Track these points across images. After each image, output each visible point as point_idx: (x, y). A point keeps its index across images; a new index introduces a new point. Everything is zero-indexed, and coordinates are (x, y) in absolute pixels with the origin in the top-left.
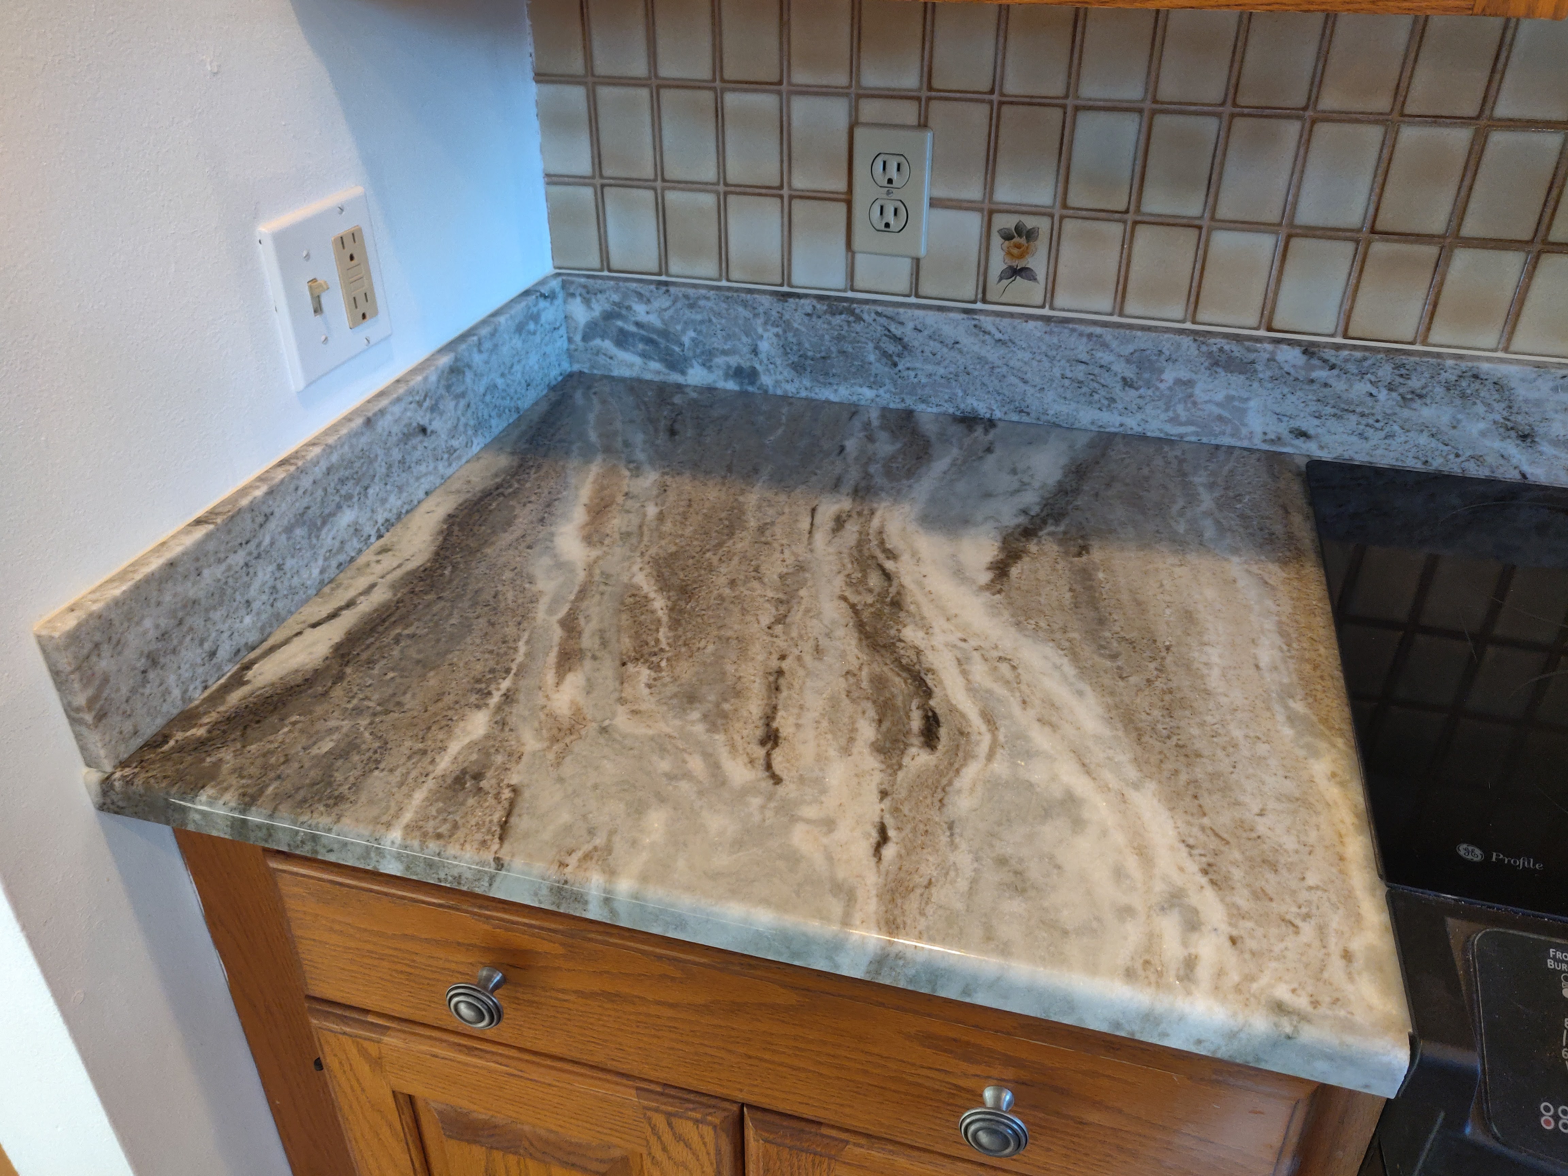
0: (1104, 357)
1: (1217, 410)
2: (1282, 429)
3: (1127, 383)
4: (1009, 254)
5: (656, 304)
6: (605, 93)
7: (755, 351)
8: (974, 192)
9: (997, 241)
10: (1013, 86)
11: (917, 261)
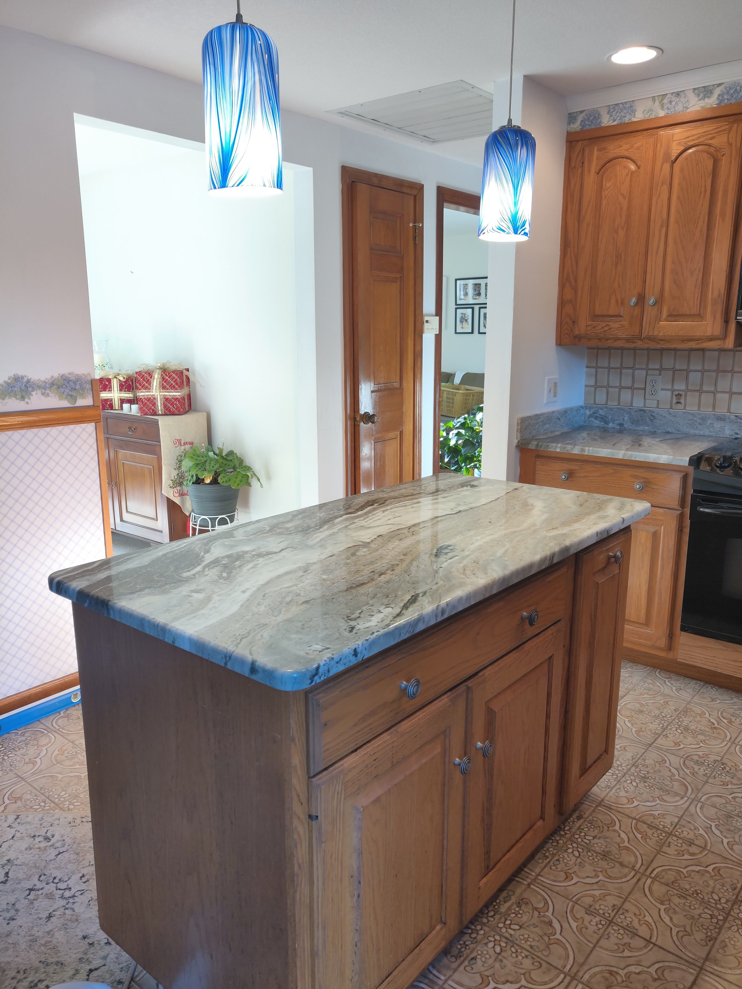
0: (696, 419)
1: (719, 429)
2: (733, 433)
3: (700, 424)
4: (677, 399)
5: (604, 410)
6: (599, 370)
7: (624, 420)
8: (669, 387)
9: (674, 396)
10: (677, 367)
11: (658, 401)
